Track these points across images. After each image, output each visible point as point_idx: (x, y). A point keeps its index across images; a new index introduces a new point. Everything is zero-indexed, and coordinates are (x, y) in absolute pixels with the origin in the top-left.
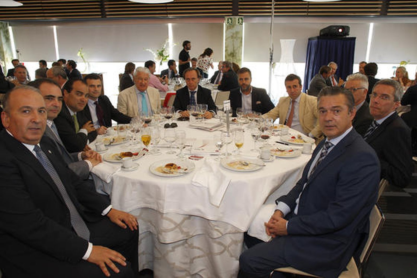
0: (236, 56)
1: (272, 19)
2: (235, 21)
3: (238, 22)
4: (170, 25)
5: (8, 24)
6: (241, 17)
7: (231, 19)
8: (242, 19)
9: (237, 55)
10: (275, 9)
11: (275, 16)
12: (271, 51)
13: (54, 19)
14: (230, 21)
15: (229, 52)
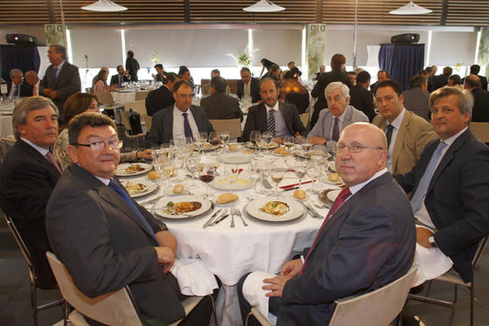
0: (318, 61)
1: (355, 27)
2: (318, 28)
3: (321, 29)
4: (250, 31)
5: (67, 28)
6: (323, 24)
7: (314, 26)
8: (324, 26)
9: (319, 59)
10: (358, 18)
11: (358, 24)
12: (355, 55)
13: (123, 23)
14: (313, 28)
15: (313, 56)
